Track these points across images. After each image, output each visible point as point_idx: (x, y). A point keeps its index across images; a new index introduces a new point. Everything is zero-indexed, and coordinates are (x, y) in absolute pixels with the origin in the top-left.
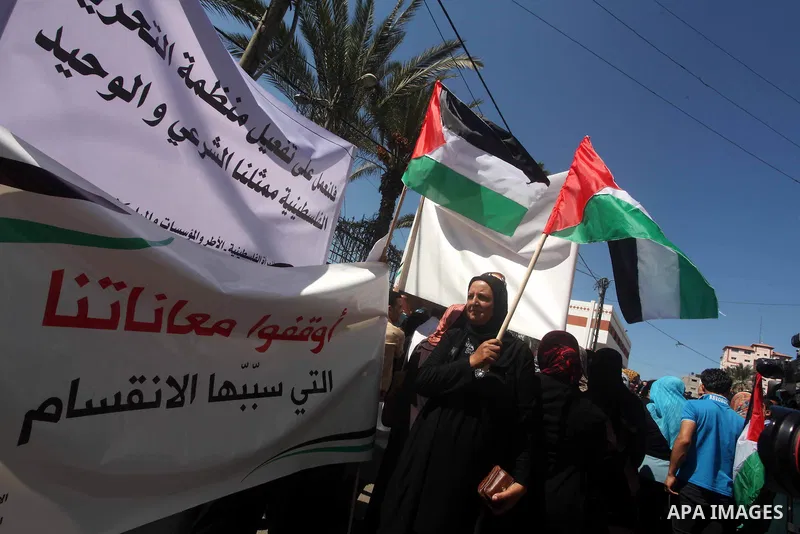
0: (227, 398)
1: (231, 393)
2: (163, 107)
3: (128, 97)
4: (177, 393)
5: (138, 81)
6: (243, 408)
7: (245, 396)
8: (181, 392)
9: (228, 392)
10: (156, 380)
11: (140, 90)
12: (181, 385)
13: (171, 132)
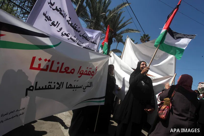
0: (70, 88)
1: (71, 87)
2: (62, 28)
3: (55, 25)
4: (59, 86)
5: (57, 23)
6: (73, 90)
7: (74, 88)
8: (60, 86)
9: (70, 86)
10: (54, 83)
11: (58, 24)
12: (60, 85)
13: (62, 33)
